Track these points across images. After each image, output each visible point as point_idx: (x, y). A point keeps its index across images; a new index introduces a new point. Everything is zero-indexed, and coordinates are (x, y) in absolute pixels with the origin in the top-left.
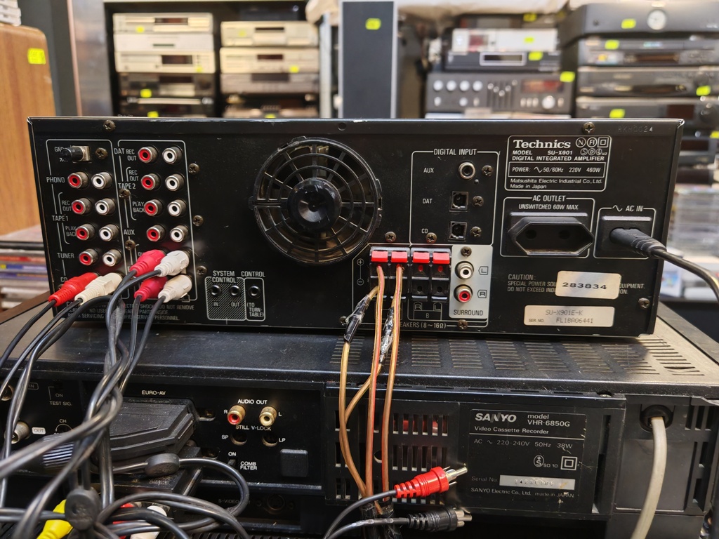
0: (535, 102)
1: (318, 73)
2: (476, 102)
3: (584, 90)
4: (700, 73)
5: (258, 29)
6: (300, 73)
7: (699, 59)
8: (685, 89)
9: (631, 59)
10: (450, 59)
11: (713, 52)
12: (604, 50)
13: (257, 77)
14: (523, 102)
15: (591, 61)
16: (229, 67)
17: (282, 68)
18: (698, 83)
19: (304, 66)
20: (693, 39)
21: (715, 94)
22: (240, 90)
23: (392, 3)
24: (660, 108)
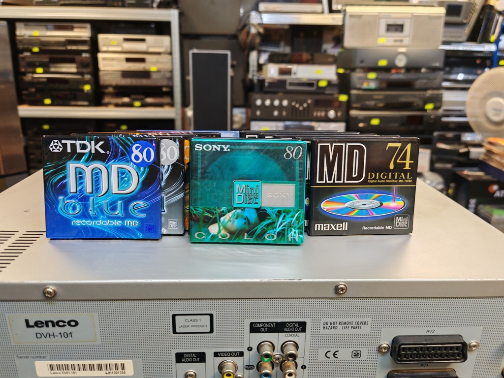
0: (323, 114)
1: (172, 72)
2: (284, 113)
3: (355, 105)
4: (427, 95)
5: (126, 40)
6: (158, 71)
7: (427, 86)
8: (418, 105)
9: (384, 85)
10: (266, 84)
11: (435, 81)
12: (367, 79)
13: (126, 74)
14: (315, 114)
15: (358, 86)
16: (104, 66)
17: (144, 68)
18: (427, 101)
19: (160, 66)
20: (423, 70)
21: (436, 108)
22: (114, 83)
23: (226, 55)
24: (402, 117)
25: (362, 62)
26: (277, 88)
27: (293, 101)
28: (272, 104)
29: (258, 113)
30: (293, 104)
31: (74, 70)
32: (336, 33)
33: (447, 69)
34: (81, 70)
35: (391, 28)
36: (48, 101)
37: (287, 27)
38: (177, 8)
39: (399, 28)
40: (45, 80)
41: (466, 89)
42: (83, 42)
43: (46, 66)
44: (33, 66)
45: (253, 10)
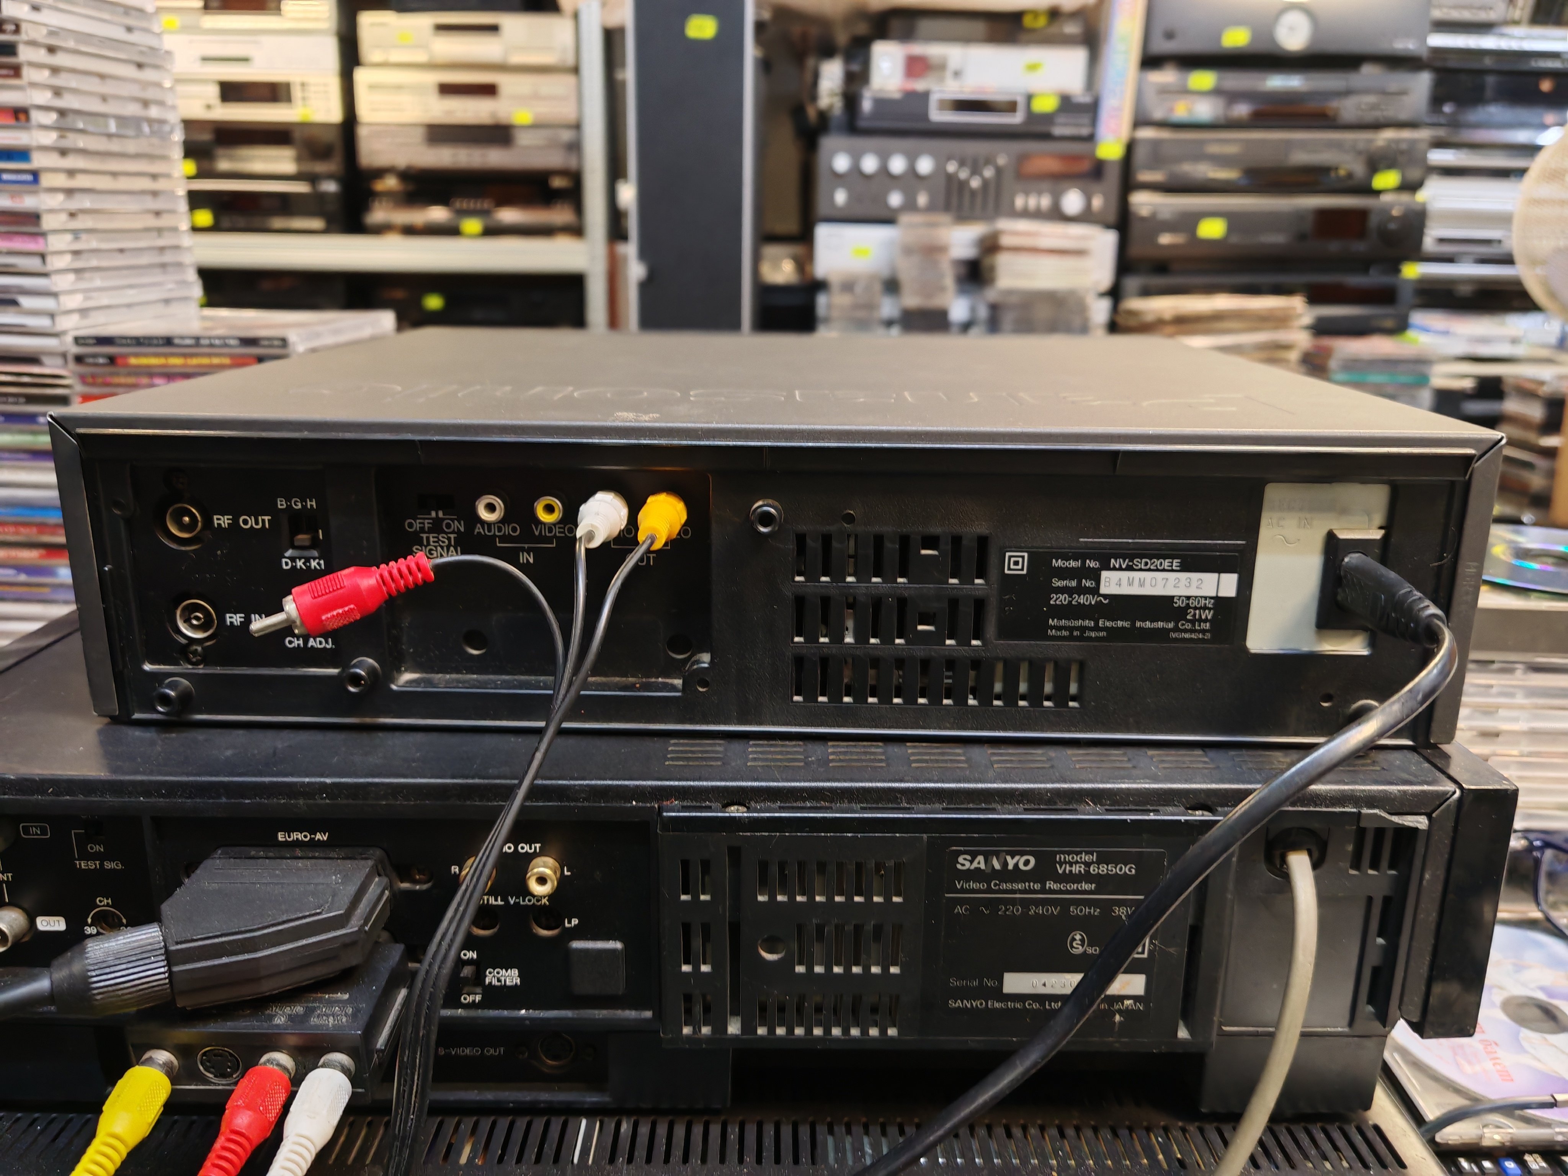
0: (1045, 201)
1: (577, 127)
2: (922, 200)
3: (1145, 176)
4: (1381, 143)
5: (442, 28)
6: (537, 125)
7: (1379, 114)
8: (1350, 176)
9: (1242, 111)
10: (867, 105)
12: (1185, 91)
13: (440, 134)
14: (1019, 202)
15: (1158, 114)
16: (373, 109)
17: (494, 115)
18: (1377, 163)
19: (544, 110)
20: (1367, 70)
21: (1410, 186)
22: (401, 161)
24: (1299, 215)
25: (1170, 35)
27: (949, 158)
28: (884, 170)
29: (840, 197)
30: (951, 167)
31: (289, 167)
34: (307, 166)
43: (203, 156)
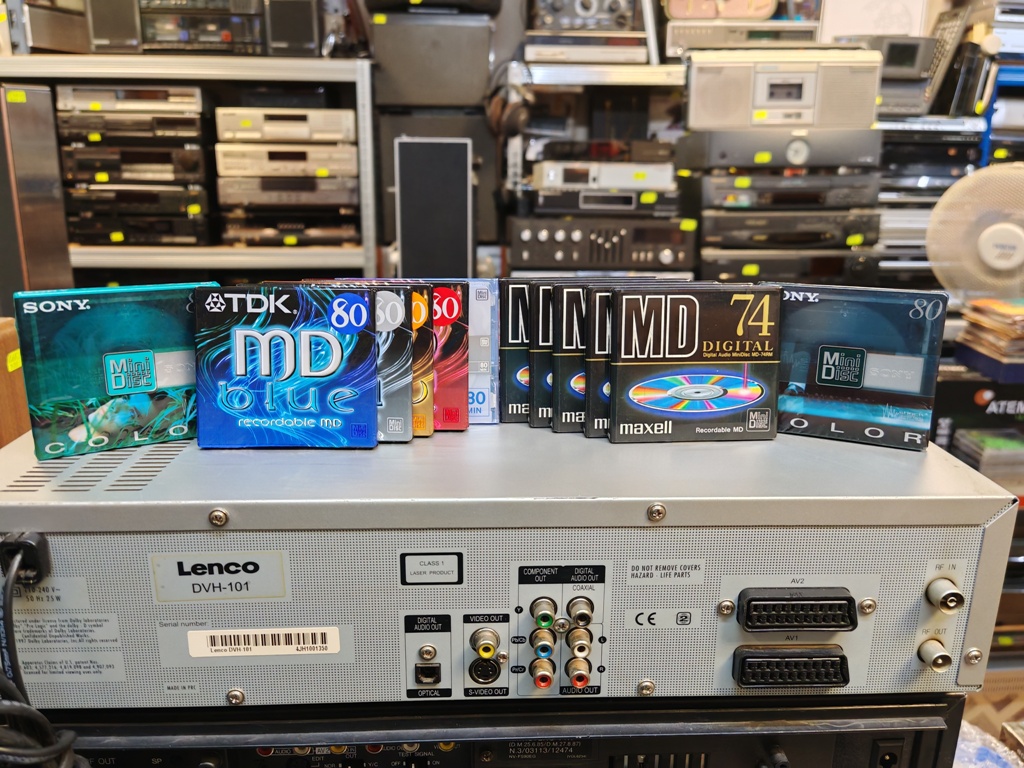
1: (357, 177)
2: (575, 256)
4: (851, 218)
5: (270, 118)
6: (331, 177)
7: (850, 200)
8: (833, 237)
10: (541, 200)
11: (865, 190)
13: (269, 183)
14: (634, 256)
15: (717, 202)
16: (227, 168)
17: (304, 170)
18: (849, 230)
19: (335, 167)
20: (842, 171)
21: (869, 243)
22: (246, 202)
23: (465, 145)
24: (802, 261)
25: (723, 156)
26: (563, 206)
27: (592, 232)
28: (552, 238)
29: (525, 255)
30: (593, 237)
31: (170, 177)
32: (673, 100)
33: (893, 167)
34: (181, 176)
35: (776, 91)
36: (117, 236)
37: (579, 90)
38: (368, 57)
39: (794, 90)
40: (112, 195)
41: (929, 206)
42: (187, 123)
43: (113, 168)
44: (89, 168)
45: (513, 59)
